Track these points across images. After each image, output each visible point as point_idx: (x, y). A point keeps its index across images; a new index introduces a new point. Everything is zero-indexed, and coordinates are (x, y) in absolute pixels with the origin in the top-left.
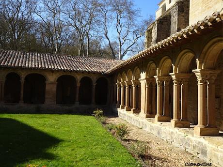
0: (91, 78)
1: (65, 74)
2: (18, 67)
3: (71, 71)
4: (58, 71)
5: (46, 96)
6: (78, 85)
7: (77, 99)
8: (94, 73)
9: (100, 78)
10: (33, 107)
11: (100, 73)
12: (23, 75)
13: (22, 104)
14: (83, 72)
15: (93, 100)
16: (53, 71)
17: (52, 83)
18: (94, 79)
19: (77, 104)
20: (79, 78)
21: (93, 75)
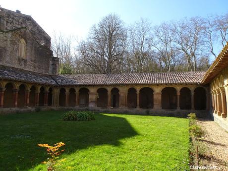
0: (189, 88)
1: (167, 86)
2: (134, 84)
3: (171, 84)
4: (161, 84)
5: (154, 103)
6: (179, 94)
7: (178, 105)
8: (192, 84)
9: (197, 88)
10: (144, 111)
11: (197, 84)
12: (138, 89)
13: (138, 109)
14: (181, 84)
15: (193, 106)
16: (158, 85)
17: (158, 94)
18: (192, 89)
19: (178, 109)
20: (178, 89)
21: (190, 86)
